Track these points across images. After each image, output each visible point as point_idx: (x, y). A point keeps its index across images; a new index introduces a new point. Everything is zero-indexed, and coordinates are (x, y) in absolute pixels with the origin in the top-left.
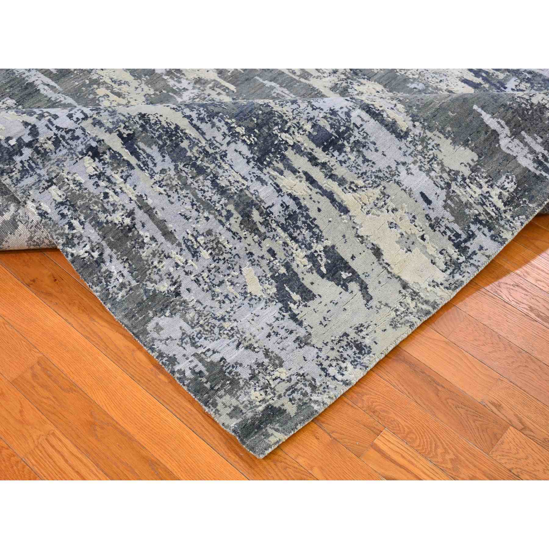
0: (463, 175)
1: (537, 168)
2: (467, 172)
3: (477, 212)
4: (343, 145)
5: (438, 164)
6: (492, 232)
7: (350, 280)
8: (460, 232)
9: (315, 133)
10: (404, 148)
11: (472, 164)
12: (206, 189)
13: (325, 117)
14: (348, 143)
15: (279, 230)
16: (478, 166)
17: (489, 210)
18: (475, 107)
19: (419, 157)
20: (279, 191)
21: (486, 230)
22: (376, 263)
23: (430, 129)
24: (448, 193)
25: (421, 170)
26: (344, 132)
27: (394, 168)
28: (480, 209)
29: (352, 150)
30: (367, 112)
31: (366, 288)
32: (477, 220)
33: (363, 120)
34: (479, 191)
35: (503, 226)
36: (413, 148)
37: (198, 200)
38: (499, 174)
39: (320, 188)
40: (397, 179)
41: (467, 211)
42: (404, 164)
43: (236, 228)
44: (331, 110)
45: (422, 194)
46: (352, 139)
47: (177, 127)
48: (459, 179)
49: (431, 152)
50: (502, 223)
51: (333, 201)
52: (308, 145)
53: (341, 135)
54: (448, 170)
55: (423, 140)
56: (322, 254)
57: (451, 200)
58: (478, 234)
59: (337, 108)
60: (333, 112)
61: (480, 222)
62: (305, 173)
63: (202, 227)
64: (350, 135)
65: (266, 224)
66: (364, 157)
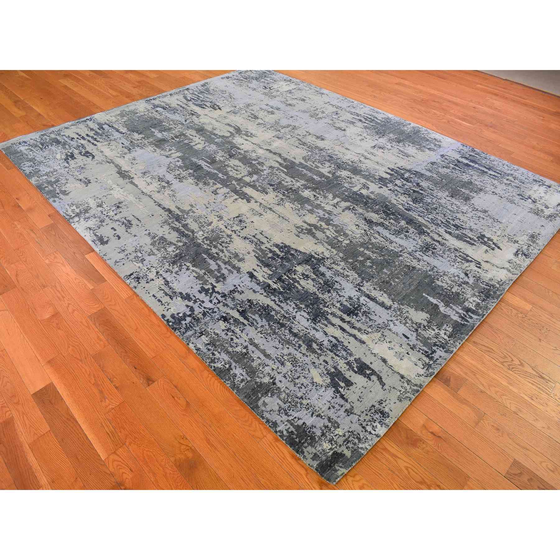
0: (424, 325)
1: (462, 321)
2: (425, 323)
3: (434, 341)
4: (358, 313)
5: (409, 320)
6: (445, 350)
7: (371, 374)
8: (428, 350)
9: (342, 308)
10: (390, 314)
11: (428, 319)
12: (286, 334)
13: (346, 301)
14: (360, 312)
15: (328, 351)
16: (431, 321)
17: (441, 340)
18: (424, 294)
19: (399, 317)
20: (326, 334)
21: (441, 349)
22: (385, 366)
23: (402, 304)
24: (417, 333)
25: (401, 323)
26: (358, 307)
27: (386, 323)
28: (436, 340)
29: (363, 315)
30: (368, 298)
31: (381, 378)
32: (435, 345)
33: (366, 302)
34: (433, 332)
35: (450, 346)
36: (395, 313)
37: (282, 340)
38: (442, 324)
39: (348, 333)
40: (389, 328)
41: (429, 341)
42: (391, 321)
43: (304, 351)
45: (404, 335)
46: (362, 310)
47: (268, 305)
48: (422, 327)
49: (404, 315)
50: (449, 345)
51: (356, 338)
52: (339, 313)
53: (356, 309)
54: (415, 322)
55: (400, 309)
56: (354, 362)
57: (420, 337)
58: (438, 351)
59: (352, 296)
60: (350, 298)
61: (437, 345)
62: (339, 326)
63: (286, 351)
64: (361, 309)
65: (321, 349)
66: (369, 318)
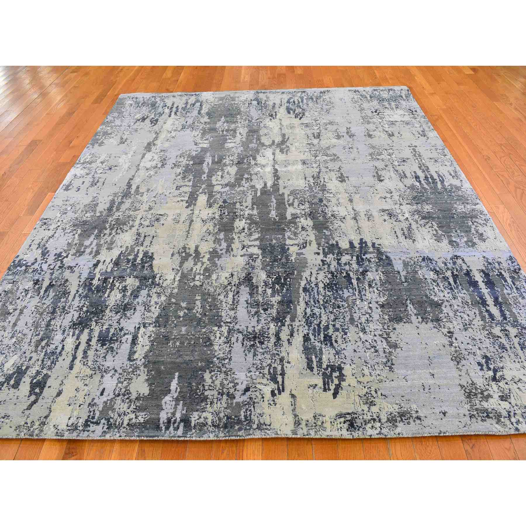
0: (130, 397)
1: (164, 423)
2: (134, 396)
3: (113, 416)
4: (106, 345)
5: (128, 383)
7: (36, 394)
8: (96, 418)
9: (104, 332)
10: (124, 365)
11: (141, 395)
13: (116, 329)
14: (109, 345)
16: (142, 399)
17: (119, 420)
18: (177, 374)
19: (125, 374)
20: (63, 341)
21: (106, 427)
22: (52, 398)
23: (145, 366)
24: (114, 398)
25: (118, 379)
26: (114, 340)
27: (110, 369)
28: (116, 417)
29: (106, 349)
30: (132, 340)
31: (35, 403)
32: (108, 419)
33: (126, 341)
34: (125, 409)
36: (128, 368)
38: (144, 410)
39: (76, 353)
40: (104, 375)
41: (110, 412)
42: (116, 371)
44: (122, 328)
45: (104, 389)
46: (112, 345)
48: (126, 397)
49: (132, 375)
51: (72, 361)
52: (96, 334)
53: (111, 340)
54: (128, 388)
55: (137, 368)
56: (43, 375)
57: (110, 402)
58: (101, 425)
59: (125, 328)
61: (108, 422)
62: (79, 343)
64: (114, 343)
66: (106, 355)
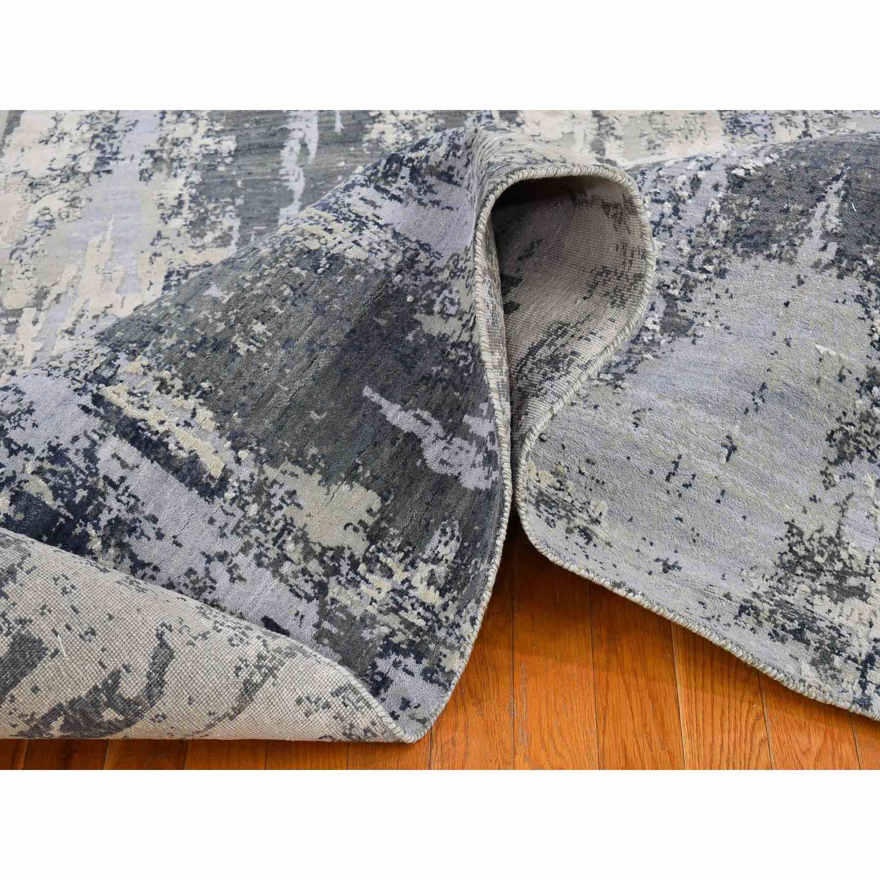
0: (352, 556)
2: (358, 545)
3: (386, 630)
4: (86, 536)
5: (296, 540)
6: (425, 662)
9: (20, 517)
10: (221, 520)
11: (370, 521)
13: (39, 472)
14: (96, 527)
16: (384, 524)
17: (412, 617)
18: (367, 392)
19: (255, 532)
21: (410, 662)
23: (273, 460)
24: (322, 606)
25: (260, 565)
26: (86, 502)
27: (201, 573)
28: (393, 621)
29: (106, 545)
30: (133, 442)
32: (389, 647)
33: (124, 465)
34: (386, 585)
35: (444, 642)
36: (239, 513)
38: (426, 530)
40: (210, 597)
41: (366, 634)
42: (222, 557)
44: (51, 448)
45: (267, 623)
46: (104, 518)
48: (345, 568)
49: (278, 515)
50: (441, 634)
53: (79, 512)
54: (318, 549)
55: (260, 489)
57: (331, 621)
58: (397, 676)
59: (64, 442)
60: (57, 454)
61: (397, 649)
64: (99, 509)
66: (133, 557)
